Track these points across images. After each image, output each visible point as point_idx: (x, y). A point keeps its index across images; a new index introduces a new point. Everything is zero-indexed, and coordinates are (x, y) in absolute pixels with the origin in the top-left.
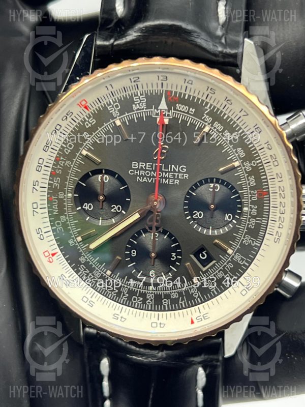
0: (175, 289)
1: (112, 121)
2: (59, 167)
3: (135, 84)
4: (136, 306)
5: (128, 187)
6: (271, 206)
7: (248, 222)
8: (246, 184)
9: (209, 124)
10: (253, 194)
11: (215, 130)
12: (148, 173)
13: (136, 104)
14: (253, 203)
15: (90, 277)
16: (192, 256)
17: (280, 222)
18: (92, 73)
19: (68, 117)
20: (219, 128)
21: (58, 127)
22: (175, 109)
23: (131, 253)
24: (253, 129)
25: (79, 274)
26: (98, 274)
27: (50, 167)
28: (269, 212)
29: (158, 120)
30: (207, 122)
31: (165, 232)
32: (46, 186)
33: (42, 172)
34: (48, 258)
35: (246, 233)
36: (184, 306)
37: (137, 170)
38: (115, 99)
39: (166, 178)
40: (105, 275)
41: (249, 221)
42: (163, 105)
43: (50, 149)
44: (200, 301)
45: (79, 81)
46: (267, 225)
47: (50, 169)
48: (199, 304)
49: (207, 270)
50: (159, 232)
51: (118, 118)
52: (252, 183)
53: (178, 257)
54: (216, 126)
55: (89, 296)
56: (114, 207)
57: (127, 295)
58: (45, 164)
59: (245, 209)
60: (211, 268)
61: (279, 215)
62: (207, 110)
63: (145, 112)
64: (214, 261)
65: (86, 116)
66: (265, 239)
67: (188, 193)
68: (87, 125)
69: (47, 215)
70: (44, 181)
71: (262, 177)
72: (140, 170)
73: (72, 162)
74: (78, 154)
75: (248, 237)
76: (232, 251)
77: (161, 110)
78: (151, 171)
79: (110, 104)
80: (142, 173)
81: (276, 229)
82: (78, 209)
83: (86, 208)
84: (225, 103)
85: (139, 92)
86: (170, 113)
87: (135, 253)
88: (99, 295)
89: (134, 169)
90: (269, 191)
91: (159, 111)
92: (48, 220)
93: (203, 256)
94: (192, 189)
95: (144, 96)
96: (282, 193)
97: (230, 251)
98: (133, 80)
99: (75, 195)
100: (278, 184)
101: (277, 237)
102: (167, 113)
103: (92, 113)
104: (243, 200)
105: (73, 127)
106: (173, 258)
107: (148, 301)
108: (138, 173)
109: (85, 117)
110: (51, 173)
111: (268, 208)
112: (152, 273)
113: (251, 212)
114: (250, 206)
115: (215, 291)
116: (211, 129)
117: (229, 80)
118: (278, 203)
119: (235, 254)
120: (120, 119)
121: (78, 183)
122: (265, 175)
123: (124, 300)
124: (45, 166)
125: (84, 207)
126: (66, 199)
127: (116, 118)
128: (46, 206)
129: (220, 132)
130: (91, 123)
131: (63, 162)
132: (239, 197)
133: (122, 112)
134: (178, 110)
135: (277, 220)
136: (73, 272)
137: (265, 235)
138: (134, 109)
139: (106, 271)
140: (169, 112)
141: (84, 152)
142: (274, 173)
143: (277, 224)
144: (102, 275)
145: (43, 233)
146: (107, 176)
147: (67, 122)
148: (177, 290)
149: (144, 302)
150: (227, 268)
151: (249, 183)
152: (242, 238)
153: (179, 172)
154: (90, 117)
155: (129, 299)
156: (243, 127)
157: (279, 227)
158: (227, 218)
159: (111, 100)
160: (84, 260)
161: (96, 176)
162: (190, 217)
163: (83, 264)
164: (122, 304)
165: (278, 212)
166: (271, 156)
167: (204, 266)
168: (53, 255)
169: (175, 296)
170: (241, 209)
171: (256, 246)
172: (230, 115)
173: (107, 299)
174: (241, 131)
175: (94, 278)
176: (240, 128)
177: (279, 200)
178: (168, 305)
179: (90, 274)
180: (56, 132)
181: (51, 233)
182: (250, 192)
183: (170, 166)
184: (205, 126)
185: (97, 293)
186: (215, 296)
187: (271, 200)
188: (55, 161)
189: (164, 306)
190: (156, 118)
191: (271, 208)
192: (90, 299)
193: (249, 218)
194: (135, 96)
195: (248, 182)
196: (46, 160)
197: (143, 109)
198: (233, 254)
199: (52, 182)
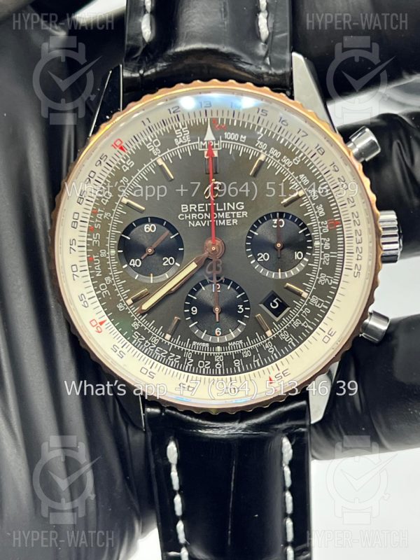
0: (247, 347)
1: (152, 161)
2: (97, 221)
3: (175, 115)
4: (204, 373)
5: (179, 235)
6: (346, 236)
7: (321, 259)
8: (315, 215)
9: (264, 151)
10: (324, 225)
11: (272, 157)
12: (201, 216)
13: (178, 138)
14: (324, 235)
15: (147, 344)
16: (262, 306)
17: (358, 253)
18: (123, 109)
19: (102, 161)
20: (276, 154)
21: (92, 174)
22: (223, 139)
23: (191, 311)
24: (315, 151)
25: (133, 343)
26: (155, 340)
27: (86, 222)
28: (344, 244)
29: (206, 153)
30: (261, 149)
31: (227, 282)
32: (85, 244)
33: (79, 228)
34: (95, 327)
35: (321, 271)
36: (259, 365)
37: (188, 213)
38: (154, 135)
39: (222, 219)
40: (163, 340)
41: (323, 257)
42: (210, 136)
43: (85, 201)
44: (277, 358)
45: (109, 120)
46: (343, 260)
47: (87, 225)
48: (276, 360)
49: (281, 320)
50: (221, 282)
51: (159, 156)
52: (320, 213)
53: (246, 309)
54: (273, 153)
55: (148, 367)
56: (166, 260)
57: (192, 360)
58: (81, 219)
59: (316, 244)
60: (284, 317)
61: (355, 245)
62: (260, 135)
63: (189, 146)
64: (288, 309)
65: (123, 158)
66: (343, 276)
67: (250, 234)
68: (125, 168)
69: (89, 278)
70: (82, 239)
71: (332, 205)
72: (191, 213)
73: (112, 212)
74: (117, 204)
75: (323, 276)
76: (307, 294)
77: (208, 141)
78: (203, 213)
79: (149, 141)
80: (195, 216)
81: (355, 262)
82: (124, 267)
83: (134, 265)
84: (280, 124)
85: (180, 124)
86: (218, 144)
87: (196, 311)
88: (160, 364)
89: (184, 213)
90: (341, 220)
91: (206, 143)
92: (90, 283)
93: (274, 305)
94: (253, 228)
95: (186, 128)
96: (356, 219)
97: (305, 294)
98: (172, 111)
99: (119, 251)
100: (350, 211)
101: (357, 271)
102: (215, 144)
103: (128, 154)
104: (313, 234)
105: (108, 172)
106: (241, 310)
107: (218, 364)
108: (189, 217)
109: (122, 160)
110: (88, 229)
111: (342, 239)
112: (218, 330)
113: (323, 246)
114: (321, 239)
115: (293, 343)
116: (267, 157)
117: (281, 98)
118: (353, 232)
119: (311, 297)
120: (161, 157)
121: (121, 237)
122: (335, 201)
123: (189, 367)
124: (81, 221)
125: (130, 264)
126: (109, 258)
127: (157, 156)
128: (87, 268)
129: (277, 159)
130: (129, 166)
131: (101, 215)
132: (307, 231)
133: (163, 149)
134: (227, 140)
135: (354, 251)
136: (126, 341)
137: (342, 271)
138: (177, 144)
139: (165, 335)
140: (217, 142)
141: (125, 201)
142: (345, 198)
143: (355, 255)
144: (161, 340)
145: (87, 300)
146: (154, 225)
147: (102, 167)
148: (249, 348)
149: (212, 366)
150: (304, 314)
151: (318, 214)
152: (317, 278)
153: (236, 210)
154: (127, 159)
155: (195, 364)
156: (303, 150)
157: (358, 259)
158: (297, 256)
159: (149, 137)
160: (138, 325)
161: (141, 226)
162: (254, 261)
163: (136, 330)
164: (188, 372)
165: (354, 241)
166: (339, 179)
167: (277, 316)
168: (101, 323)
169: (247, 354)
170: (311, 244)
171: (333, 285)
172: (287, 138)
173: (169, 368)
174: (302, 154)
175: (151, 345)
176: (300, 152)
177: (354, 228)
178: (241, 366)
179: (147, 341)
180: (90, 180)
181: (96, 299)
182: (320, 224)
183: (225, 204)
184: (260, 154)
185: (156, 362)
186: (294, 348)
187: (345, 230)
188: (91, 215)
189: (237, 368)
190: (203, 152)
191: (346, 239)
192: (149, 370)
193: (323, 254)
194: (177, 129)
195: (316, 212)
196: (81, 214)
197: (187, 143)
198: (309, 298)
199: (91, 239)
